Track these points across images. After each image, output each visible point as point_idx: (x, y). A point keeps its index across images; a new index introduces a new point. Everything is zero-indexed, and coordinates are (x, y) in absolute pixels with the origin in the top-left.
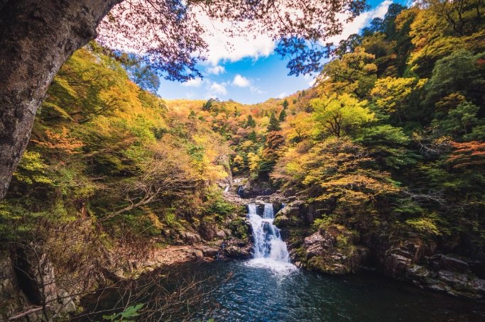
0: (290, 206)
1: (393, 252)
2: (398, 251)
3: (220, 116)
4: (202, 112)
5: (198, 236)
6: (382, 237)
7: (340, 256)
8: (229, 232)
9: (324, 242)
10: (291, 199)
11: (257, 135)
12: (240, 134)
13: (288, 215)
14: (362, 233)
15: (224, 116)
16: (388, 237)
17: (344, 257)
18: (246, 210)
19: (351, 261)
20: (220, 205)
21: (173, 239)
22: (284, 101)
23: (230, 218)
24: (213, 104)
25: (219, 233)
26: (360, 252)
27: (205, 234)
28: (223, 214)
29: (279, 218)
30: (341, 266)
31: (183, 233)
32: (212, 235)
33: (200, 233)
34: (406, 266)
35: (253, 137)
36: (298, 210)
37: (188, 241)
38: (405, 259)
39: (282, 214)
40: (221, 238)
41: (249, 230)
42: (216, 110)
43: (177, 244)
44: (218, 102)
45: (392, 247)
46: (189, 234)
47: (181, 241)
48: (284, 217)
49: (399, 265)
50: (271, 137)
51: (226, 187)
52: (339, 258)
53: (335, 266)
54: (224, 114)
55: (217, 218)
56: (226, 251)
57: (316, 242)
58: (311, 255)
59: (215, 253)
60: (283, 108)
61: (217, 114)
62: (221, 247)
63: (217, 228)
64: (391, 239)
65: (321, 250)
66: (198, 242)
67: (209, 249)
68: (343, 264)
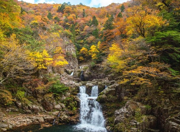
0: (109, 88)
1: (170, 120)
2: (173, 119)
3: (71, 16)
4: (57, 14)
5: (42, 108)
6: (164, 110)
7: (136, 123)
8: (64, 105)
9: (127, 113)
10: (112, 82)
11: (99, 32)
12: (86, 31)
13: (107, 95)
14: (152, 107)
15: (74, 17)
16: (168, 109)
17: (138, 123)
18: (78, 90)
19: (142, 125)
20: (56, 87)
21: (24, 109)
22: (121, 5)
23: (65, 96)
24: (66, 7)
25: (56, 107)
26: (149, 119)
27: (46, 106)
28: (59, 93)
29: (100, 96)
30: (135, 129)
31: (30, 105)
32: (51, 108)
33: (43, 105)
34: (177, 129)
35: (95, 33)
36: (114, 90)
37: (34, 111)
38: (177, 125)
39: (103, 93)
40: (58, 109)
41: (78, 105)
42: (68, 12)
43: (26, 113)
44: (70, 6)
45: (170, 116)
46: (34, 106)
47: (30, 111)
48: (104, 96)
49: (172, 128)
50: (106, 34)
51: (72, 72)
52: (135, 124)
53: (131, 129)
54: (74, 15)
55: (55, 96)
56: (60, 118)
57: (122, 113)
58: (117, 122)
59: (53, 120)
60: (120, 11)
61: (69, 15)
62: (57, 116)
63: (55, 103)
64: (170, 111)
65: (124, 118)
66: (41, 112)
67: (49, 117)
68: (137, 127)
